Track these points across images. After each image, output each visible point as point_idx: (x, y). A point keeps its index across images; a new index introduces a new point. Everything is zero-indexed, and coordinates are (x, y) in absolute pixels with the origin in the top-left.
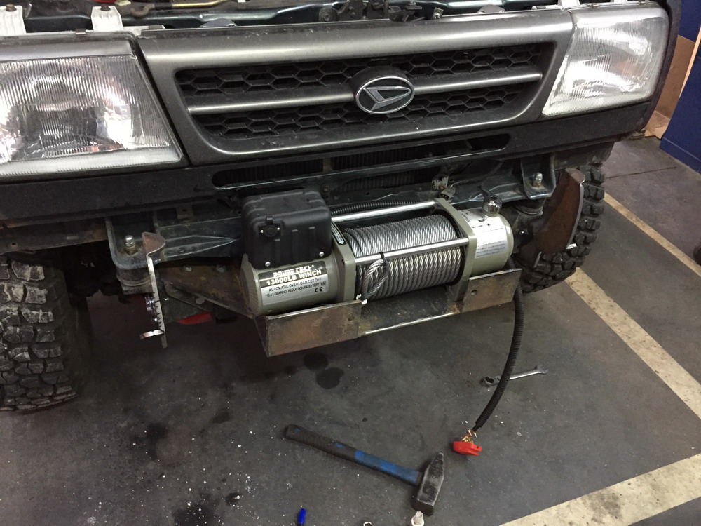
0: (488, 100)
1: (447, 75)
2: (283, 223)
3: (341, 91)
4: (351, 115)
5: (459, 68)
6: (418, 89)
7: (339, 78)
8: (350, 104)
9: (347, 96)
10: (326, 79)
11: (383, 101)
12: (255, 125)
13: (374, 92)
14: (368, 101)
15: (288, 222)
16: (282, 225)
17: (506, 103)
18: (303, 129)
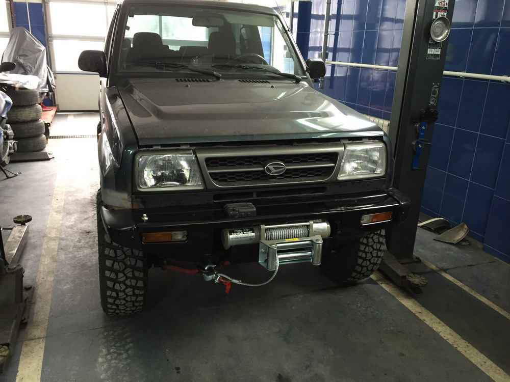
0: (316, 173)
1: (298, 163)
2: (239, 211)
3: (260, 167)
4: (263, 176)
5: (302, 161)
6: (287, 168)
7: (259, 163)
8: (263, 172)
9: (261, 169)
10: (254, 163)
11: (274, 171)
12: (229, 178)
13: (271, 167)
14: (270, 171)
15: (241, 211)
16: (238, 211)
17: (323, 175)
18: (246, 181)
